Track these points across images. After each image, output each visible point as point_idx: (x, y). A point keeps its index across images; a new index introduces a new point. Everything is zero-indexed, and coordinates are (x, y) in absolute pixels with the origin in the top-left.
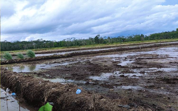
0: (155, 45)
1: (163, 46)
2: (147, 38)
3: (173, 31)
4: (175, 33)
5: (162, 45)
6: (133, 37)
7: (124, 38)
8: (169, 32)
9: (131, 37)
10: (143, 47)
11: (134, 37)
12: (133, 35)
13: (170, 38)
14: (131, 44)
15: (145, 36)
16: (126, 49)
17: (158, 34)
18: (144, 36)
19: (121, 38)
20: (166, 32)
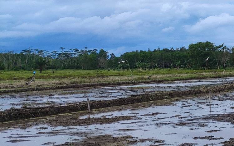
0: (132, 95)
1: (153, 99)
2: (114, 63)
3: (182, 50)
4: (185, 53)
5: (151, 96)
6: (73, 56)
7: (45, 55)
8: (172, 51)
9: (66, 56)
10: (97, 104)
11: (76, 56)
12: (76, 50)
13: (174, 67)
14: (64, 80)
15: (110, 57)
16: (43, 113)
17: (145, 52)
18: (108, 56)
19: (33, 56)
20: (166, 50)
